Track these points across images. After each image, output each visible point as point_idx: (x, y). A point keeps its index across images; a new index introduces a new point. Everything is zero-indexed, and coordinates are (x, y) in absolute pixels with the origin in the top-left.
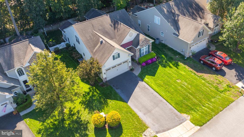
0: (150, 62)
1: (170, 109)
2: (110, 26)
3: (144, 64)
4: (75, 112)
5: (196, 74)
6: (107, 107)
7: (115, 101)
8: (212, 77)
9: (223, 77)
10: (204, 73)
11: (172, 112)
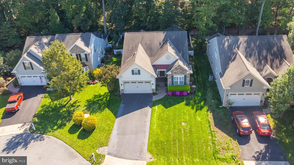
0: (178, 93)
1: (143, 143)
2: (158, 44)
3: (171, 93)
4: (76, 105)
5: (211, 127)
6: (99, 113)
7: (110, 111)
8: (225, 139)
9: (238, 145)
10: (221, 130)
11: (141, 146)
